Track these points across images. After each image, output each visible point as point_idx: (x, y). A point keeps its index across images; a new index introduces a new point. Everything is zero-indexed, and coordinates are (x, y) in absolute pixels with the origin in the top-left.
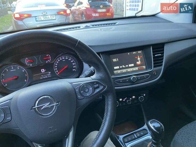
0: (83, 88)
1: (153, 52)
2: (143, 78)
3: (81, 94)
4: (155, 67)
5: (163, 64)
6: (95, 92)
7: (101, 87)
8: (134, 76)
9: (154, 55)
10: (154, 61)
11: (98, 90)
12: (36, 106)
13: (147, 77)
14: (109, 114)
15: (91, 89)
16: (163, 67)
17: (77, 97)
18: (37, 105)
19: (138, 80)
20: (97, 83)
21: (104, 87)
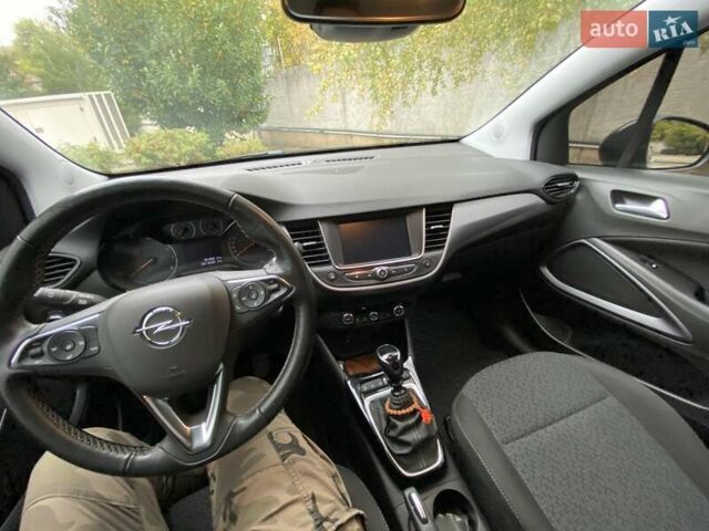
0: (246, 290)
1: (427, 220)
2: (401, 272)
3: (242, 303)
4: (427, 250)
5: (447, 244)
6: (271, 300)
7: (283, 292)
8: (385, 268)
9: (427, 226)
10: (427, 238)
11: (276, 296)
12: (144, 328)
13: (410, 269)
14: (299, 342)
15: (262, 292)
16: (444, 253)
17: (232, 308)
18: (147, 325)
19: (390, 275)
20: (275, 281)
21: (290, 290)
